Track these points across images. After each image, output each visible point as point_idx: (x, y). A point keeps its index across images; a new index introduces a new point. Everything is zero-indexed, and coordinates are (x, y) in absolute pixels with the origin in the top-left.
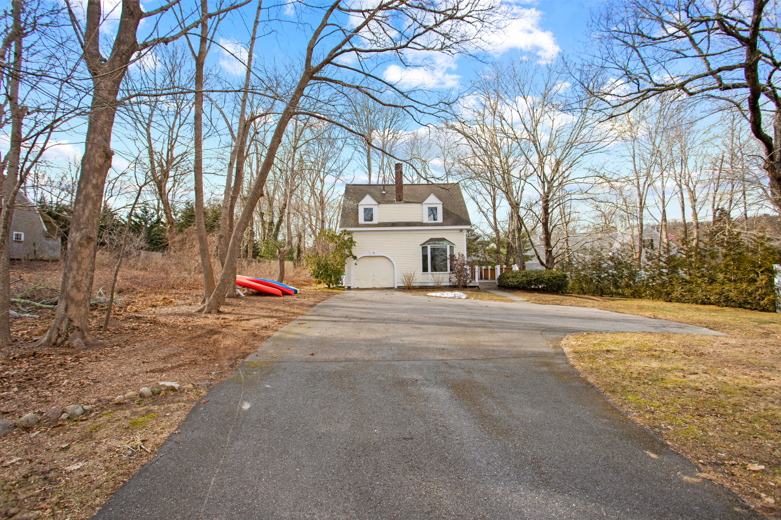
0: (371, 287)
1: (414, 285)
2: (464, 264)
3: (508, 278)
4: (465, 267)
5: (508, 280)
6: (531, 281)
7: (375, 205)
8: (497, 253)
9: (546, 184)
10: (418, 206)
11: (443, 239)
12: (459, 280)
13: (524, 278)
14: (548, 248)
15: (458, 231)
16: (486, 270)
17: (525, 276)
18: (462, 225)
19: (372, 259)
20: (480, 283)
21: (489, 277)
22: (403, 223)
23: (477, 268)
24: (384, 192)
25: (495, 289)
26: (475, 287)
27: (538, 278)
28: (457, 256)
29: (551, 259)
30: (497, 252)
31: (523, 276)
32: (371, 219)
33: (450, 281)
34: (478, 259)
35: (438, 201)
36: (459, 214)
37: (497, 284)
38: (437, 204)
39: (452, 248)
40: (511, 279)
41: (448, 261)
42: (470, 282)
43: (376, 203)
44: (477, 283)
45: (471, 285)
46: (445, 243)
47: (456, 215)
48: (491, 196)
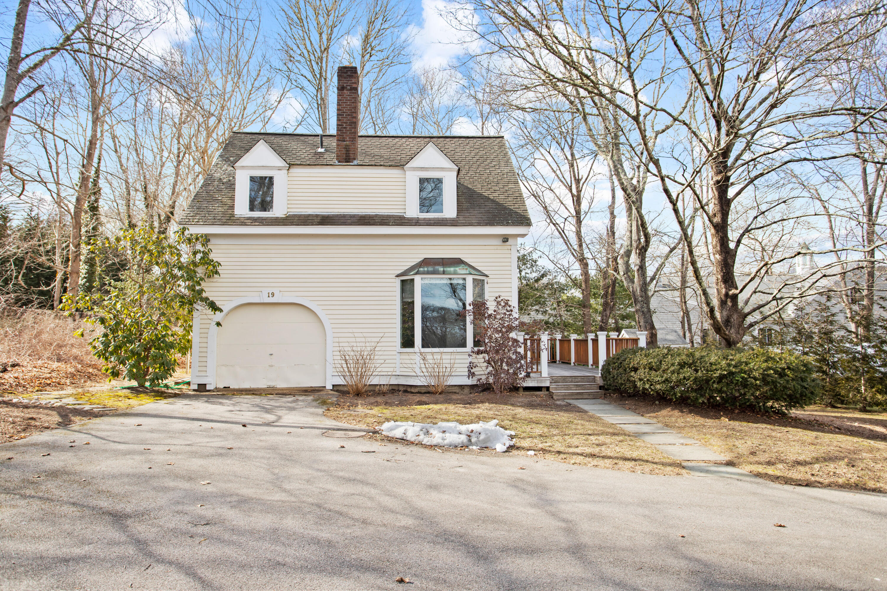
0: (262, 384)
1: (375, 381)
2: (510, 329)
3: (635, 370)
4: (513, 335)
5: (635, 376)
6: (707, 381)
7: (280, 169)
8: (584, 307)
9: (723, 124)
10: (395, 173)
11: (458, 262)
12: (496, 374)
13: (688, 372)
14: (728, 289)
15: (499, 242)
16: (565, 341)
17: (690, 366)
18: (508, 224)
19: (268, 309)
20: (554, 380)
21: (573, 360)
22: (354, 216)
23: (545, 338)
24: (320, 150)
25: (594, 397)
26: (539, 389)
27: (731, 373)
28: (491, 306)
29: (735, 316)
30: (584, 304)
31: (682, 365)
32: (266, 205)
33: (471, 374)
34: (546, 318)
35: (446, 163)
36: (501, 199)
37: (600, 382)
38: (442, 169)
39: (479, 284)
40: (641, 373)
41: (469, 319)
42: (528, 375)
43: (280, 163)
44: (544, 380)
45: (529, 383)
46: (461, 270)
47: (493, 201)
48: (573, 196)
